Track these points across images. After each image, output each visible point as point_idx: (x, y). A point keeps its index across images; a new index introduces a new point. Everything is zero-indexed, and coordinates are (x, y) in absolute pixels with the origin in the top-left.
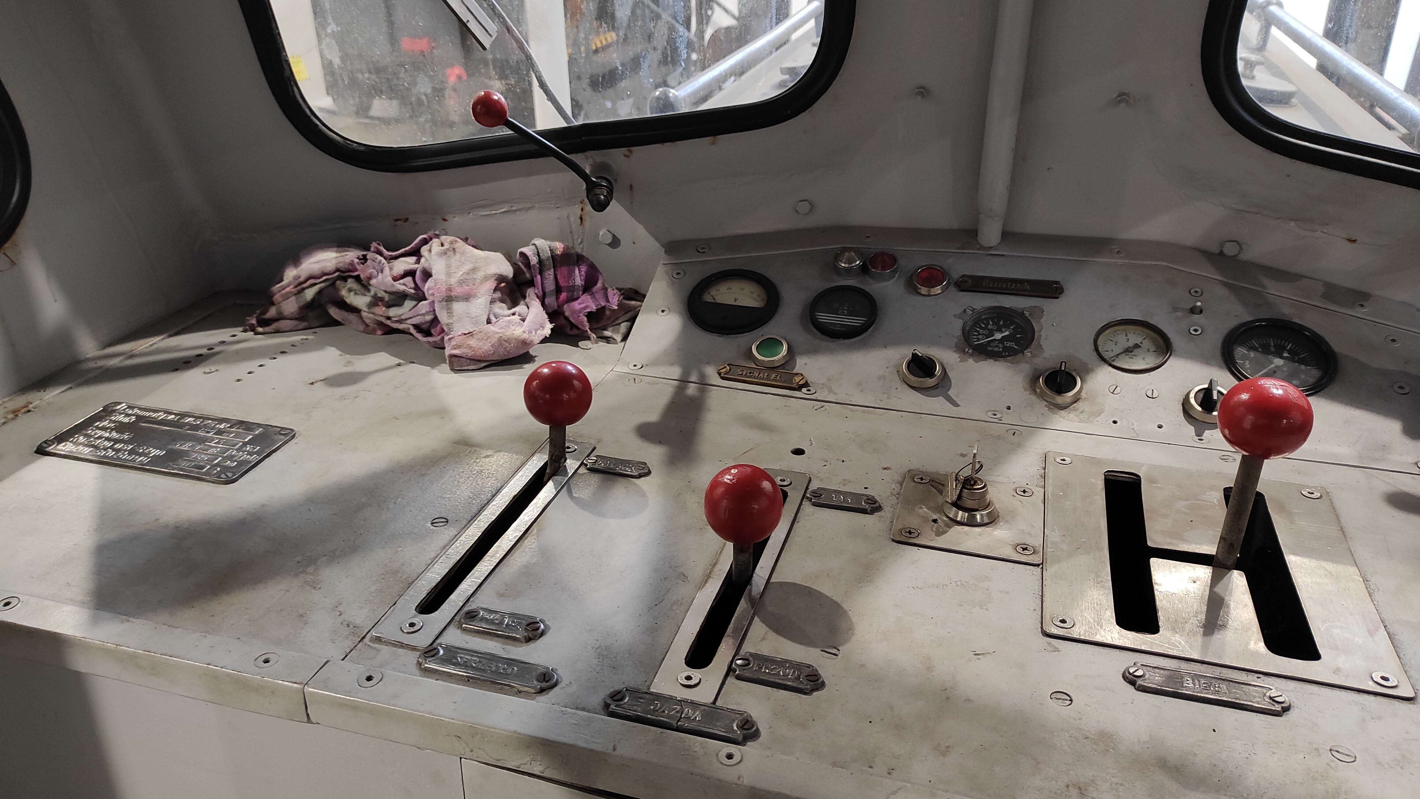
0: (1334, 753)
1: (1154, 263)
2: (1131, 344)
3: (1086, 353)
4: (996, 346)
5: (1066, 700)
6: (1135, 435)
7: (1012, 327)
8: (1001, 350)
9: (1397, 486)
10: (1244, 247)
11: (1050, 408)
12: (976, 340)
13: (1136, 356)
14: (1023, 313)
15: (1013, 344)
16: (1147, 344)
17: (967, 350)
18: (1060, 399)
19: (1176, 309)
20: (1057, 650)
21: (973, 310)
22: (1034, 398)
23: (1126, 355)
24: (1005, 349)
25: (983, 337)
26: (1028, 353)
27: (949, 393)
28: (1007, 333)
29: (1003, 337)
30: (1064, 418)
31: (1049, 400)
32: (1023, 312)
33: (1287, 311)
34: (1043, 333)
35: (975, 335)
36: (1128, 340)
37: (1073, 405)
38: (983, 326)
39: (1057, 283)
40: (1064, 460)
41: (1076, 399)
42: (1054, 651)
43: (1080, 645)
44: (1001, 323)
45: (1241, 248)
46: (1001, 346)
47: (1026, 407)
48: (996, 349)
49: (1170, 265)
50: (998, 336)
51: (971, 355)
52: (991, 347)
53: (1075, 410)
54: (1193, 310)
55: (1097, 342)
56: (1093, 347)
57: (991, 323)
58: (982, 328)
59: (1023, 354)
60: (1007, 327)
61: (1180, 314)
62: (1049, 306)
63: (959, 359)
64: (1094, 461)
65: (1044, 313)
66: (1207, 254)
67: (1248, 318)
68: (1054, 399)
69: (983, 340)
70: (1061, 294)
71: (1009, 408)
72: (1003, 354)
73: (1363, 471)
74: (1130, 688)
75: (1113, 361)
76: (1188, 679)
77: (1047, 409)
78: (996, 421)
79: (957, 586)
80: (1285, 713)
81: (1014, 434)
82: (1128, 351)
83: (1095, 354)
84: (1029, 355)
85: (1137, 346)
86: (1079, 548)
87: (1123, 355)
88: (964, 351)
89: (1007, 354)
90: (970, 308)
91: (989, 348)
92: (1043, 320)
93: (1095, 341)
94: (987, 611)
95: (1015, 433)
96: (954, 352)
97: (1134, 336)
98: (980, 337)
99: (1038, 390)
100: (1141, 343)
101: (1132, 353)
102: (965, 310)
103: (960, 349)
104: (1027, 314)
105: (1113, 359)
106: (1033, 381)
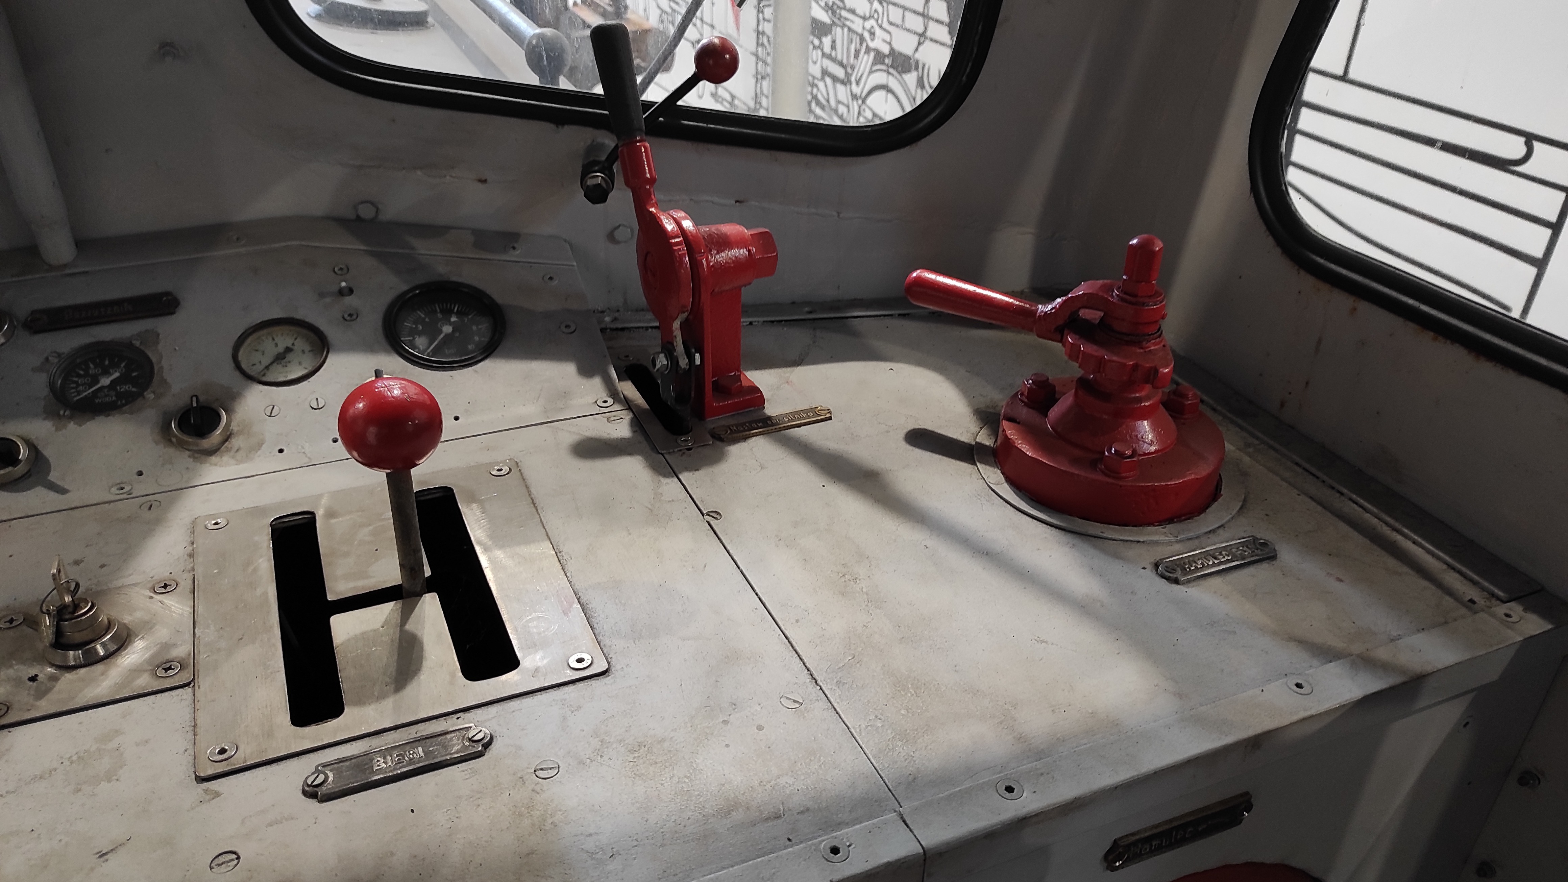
0: (539, 773)
1: (284, 244)
2: (281, 349)
3: (227, 375)
4: (106, 396)
5: (232, 860)
6: (306, 460)
7: (123, 365)
8: (114, 398)
9: (581, 433)
10: (380, 206)
11: (195, 458)
12: (76, 394)
13: (289, 362)
14: (131, 344)
15: (129, 387)
16: (300, 344)
17: (62, 412)
18: (207, 443)
19: (322, 295)
20: (217, 794)
21: (59, 355)
22: (171, 451)
23: (278, 364)
24: (119, 396)
25: (85, 388)
26: (149, 395)
27: (49, 478)
28: (117, 375)
29: (112, 381)
30: (216, 465)
31: (191, 448)
32: (131, 342)
33: (443, 270)
34: (164, 363)
35: (73, 388)
36: (276, 345)
37: (225, 445)
38: (82, 372)
39: (168, 294)
40: (216, 524)
41: (227, 437)
42: (213, 799)
43: (247, 773)
44: (107, 363)
45: (378, 209)
46: (113, 393)
47: (163, 465)
48: (107, 399)
49: (303, 243)
50: (105, 381)
51: (71, 418)
52: (100, 398)
53: (228, 450)
54: (341, 293)
55: (238, 357)
56: (233, 365)
57: (91, 366)
58: (79, 376)
59: (144, 397)
60: (115, 365)
61: (328, 300)
62: (165, 326)
63: (54, 429)
64: (258, 511)
65: (161, 336)
66: (342, 222)
67: (405, 288)
68: (197, 445)
69: (86, 391)
70: (176, 307)
71: (140, 474)
72: (119, 403)
73: (550, 427)
74: (313, 803)
75: (264, 375)
76: (379, 759)
77: (191, 460)
78: (125, 496)
79: (72, 763)
80: (488, 750)
81: (150, 508)
82: (281, 358)
83: (237, 373)
84: (152, 396)
85: (288, 350)
86: (242, 638)
87: (275, 364)
88: (59, 415)
89: (124, 402)
90: (54, 354)
91: (97, 401)
92: (160, 347)
93: (235, 357)
94: (118, 782)
95: (151, 506)
96: (44, 419)
97: (283, 339)
98: (81, 388)
99: (174, 440)
100: (293, 344)
101: (284, 361)
102: (47, 359)
103: (50, 413)
104: (137, 343)
105: (262, 373)
106: (165, 429)
